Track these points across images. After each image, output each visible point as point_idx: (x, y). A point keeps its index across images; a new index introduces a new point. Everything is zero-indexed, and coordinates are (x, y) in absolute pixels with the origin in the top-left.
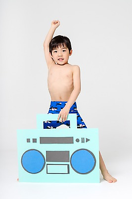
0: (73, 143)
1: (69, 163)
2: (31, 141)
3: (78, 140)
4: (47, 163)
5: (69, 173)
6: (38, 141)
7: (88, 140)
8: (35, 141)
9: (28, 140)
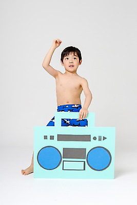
0: (90, 141)
1: (85, 160)
2: (49, 137)
3: (95, 138)
4: (63, 159)
5: (84, 169)
6: (56, 138)
7: (104, 138)
8: (52, 138)
9: (46, 137)
